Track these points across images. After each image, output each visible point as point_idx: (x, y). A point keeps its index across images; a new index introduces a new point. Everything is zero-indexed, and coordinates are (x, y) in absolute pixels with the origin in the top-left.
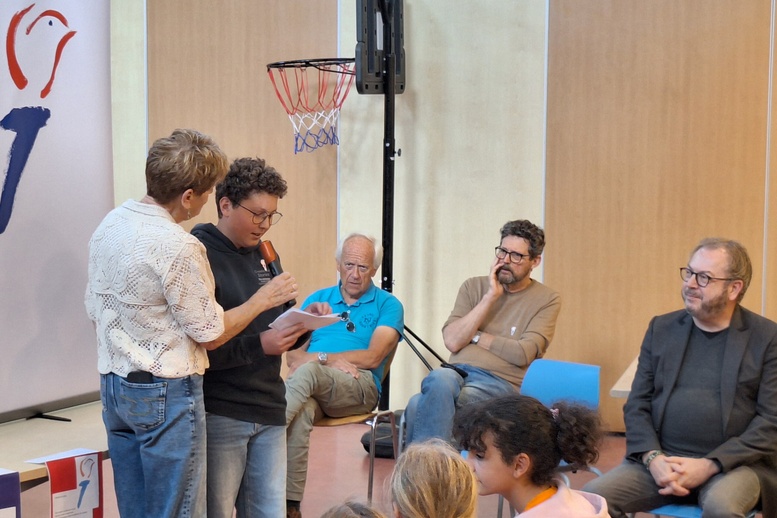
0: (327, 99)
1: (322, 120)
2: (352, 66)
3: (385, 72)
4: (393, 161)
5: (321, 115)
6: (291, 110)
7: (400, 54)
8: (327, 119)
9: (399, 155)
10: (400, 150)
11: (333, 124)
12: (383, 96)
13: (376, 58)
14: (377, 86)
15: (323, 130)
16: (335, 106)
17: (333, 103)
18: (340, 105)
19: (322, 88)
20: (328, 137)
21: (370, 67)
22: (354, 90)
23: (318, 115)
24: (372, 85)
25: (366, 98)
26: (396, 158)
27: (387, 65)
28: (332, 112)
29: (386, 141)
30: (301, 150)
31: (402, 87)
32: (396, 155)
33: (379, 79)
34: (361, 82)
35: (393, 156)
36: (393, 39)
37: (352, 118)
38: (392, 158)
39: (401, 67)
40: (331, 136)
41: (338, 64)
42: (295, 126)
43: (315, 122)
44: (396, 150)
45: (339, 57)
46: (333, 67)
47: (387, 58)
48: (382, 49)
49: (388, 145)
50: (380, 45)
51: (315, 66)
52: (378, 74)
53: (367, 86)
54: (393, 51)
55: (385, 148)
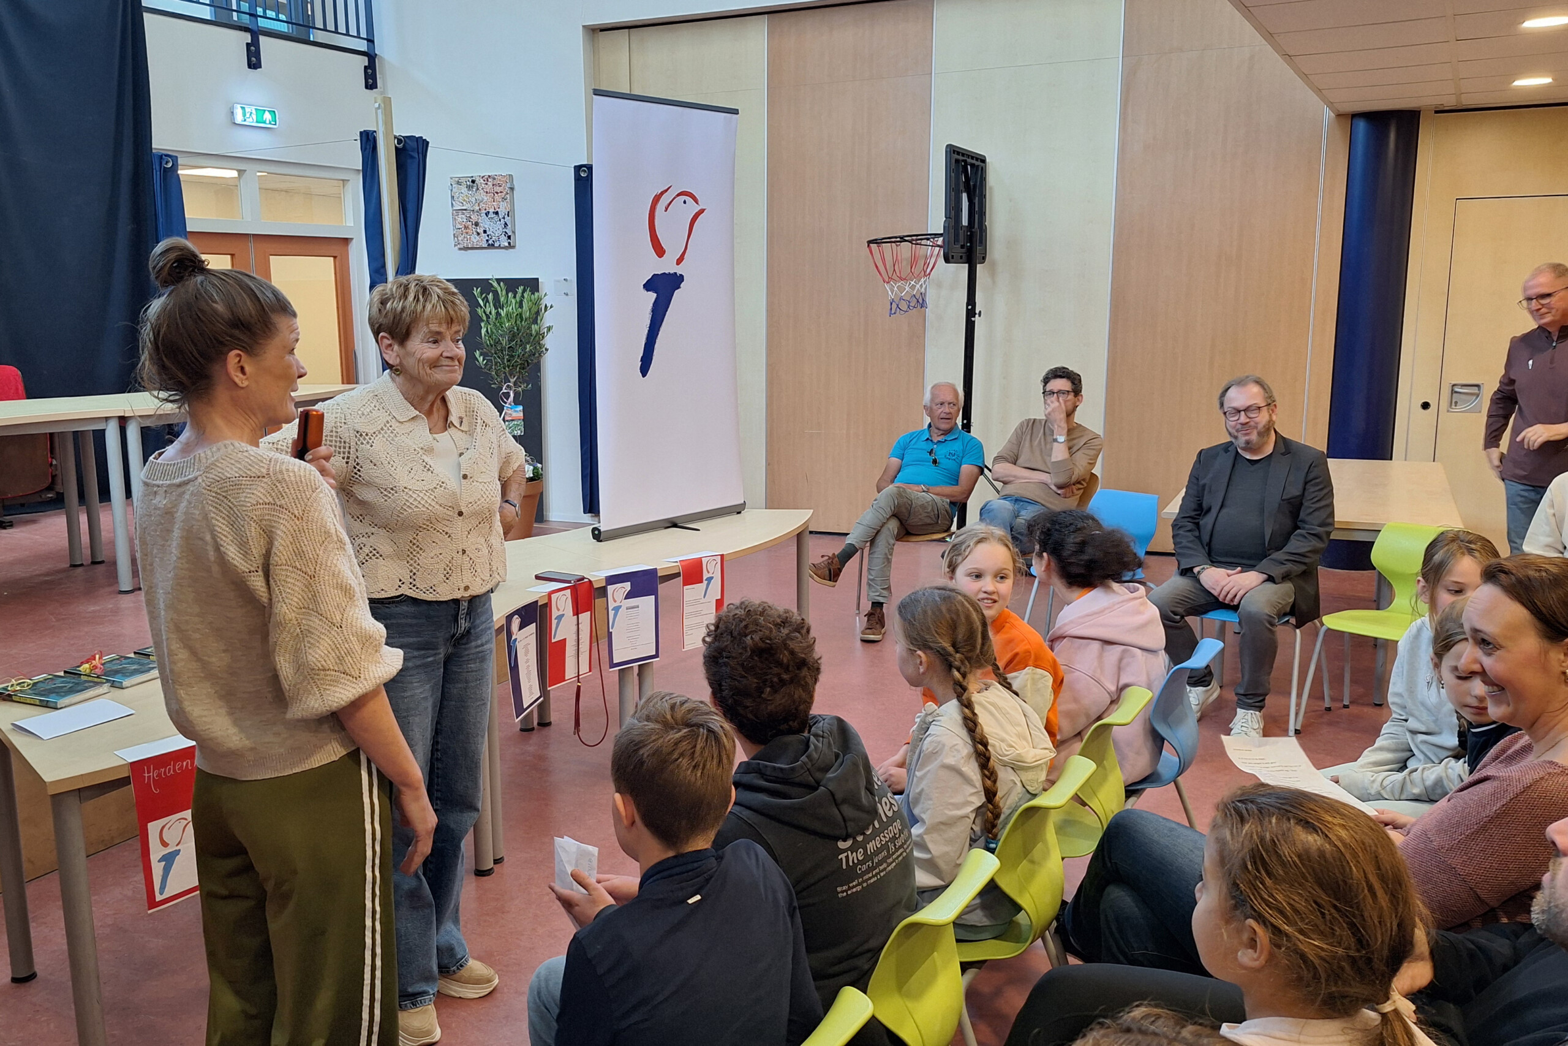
0: (917, 270)
1: (913, 287)
2: (940, 241)
3: (968, 244)
4: (974, 321)
5: (913, 283)
6: (887, 279)
7: (983, 229)
8: (918, 286)
9: (980, 315)
10: (980, 312)
11: (923, 290)
12: (967, 265)
13: (961, 232)
14: (961, 257)
15: (914, 295)
16: (925, 275)
17: (923, 272)
18: (929, 274)
19: (914, 261)
20: (918, 301)
21: (956, 240)
22: (941, 260)
23: (910, 283)
24: (957, 256)
25: (952, 266)
26: (977, 319)
27: (971, 238)
28: (923, 280)
29: (968, 305)
30: (895, 313)
31: (984, 258)
32: (977, 316)
33: (964, 250)
34: (948, 253)
35: (974, 317)
36: (976, 216)
37: (939, 285)
38: (973, 319)
39: (983, 240)
40: (921, 301)
41: (928, 239)
42: (890, 293)
43: (907, 289)
44: (977, 312)
45: (929, 232)
46: (924, 242)
47: (971, 232)
48: (967, 224)
49: (970, 307)
50: (965, 222)
51: (910, 242)
52: (962, 247)
53: (953, 257)
54: (976, 226)
55: (967, 310)
